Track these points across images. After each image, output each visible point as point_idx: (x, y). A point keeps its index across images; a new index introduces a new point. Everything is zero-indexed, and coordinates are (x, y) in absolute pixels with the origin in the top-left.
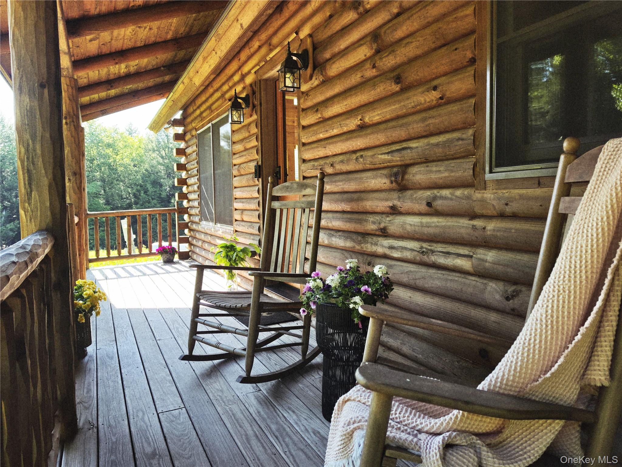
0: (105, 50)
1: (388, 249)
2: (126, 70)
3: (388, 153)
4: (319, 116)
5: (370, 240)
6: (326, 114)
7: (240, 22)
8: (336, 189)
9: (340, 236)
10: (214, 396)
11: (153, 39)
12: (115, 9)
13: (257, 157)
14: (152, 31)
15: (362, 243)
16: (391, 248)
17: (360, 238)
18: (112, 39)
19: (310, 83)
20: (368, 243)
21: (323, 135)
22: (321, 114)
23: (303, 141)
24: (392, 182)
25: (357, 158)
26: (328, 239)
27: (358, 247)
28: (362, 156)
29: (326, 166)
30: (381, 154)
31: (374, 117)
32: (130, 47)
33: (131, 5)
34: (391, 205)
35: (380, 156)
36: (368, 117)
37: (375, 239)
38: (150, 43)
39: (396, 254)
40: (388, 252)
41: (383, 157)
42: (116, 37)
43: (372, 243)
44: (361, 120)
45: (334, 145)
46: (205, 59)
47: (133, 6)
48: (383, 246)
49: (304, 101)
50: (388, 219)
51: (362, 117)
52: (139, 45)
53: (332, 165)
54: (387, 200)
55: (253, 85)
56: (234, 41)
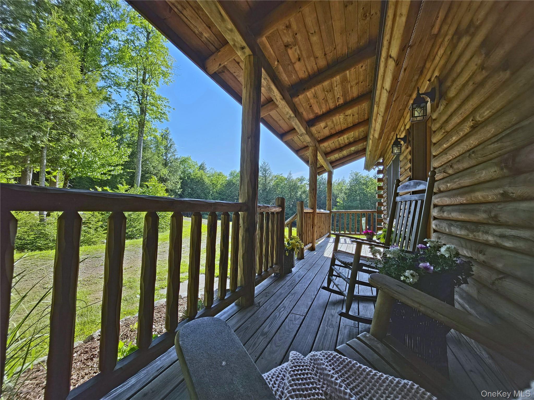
0: (333, 132)
1: (498, 238)
2: (348, 141)
3: (497, 141)
4: (443, 131)
5: (482, 228)
6: (448, 128)
7: (384, 88)
8: (455, 186)
9: (457, 225)
10: (326, 317)
11: (357, 121)
12: (330, 108)
13: (410, 173)
14: (355, 116)
15: (475, 232)
16: (502, 236)
17: (473, 227)
18: (334, 125)
19: (438, 110)
20: (479, 232)
21: (446, 144)
22: (445, 129)
23: (434, 154)
24: (502, 169)
25: (470, 155)
26: (448, 228)
27: (471, 236)
28: (473, 152)
29: (447, 168)
30: (491, 144)
31: (484, 113)
32: (346, 128)
33: (337, 105)
34: (501, 192)
35: (489, 147)
36: (478, 115)
37: (486, 227)
38: (356, 123)
39: (508, 244)
40: (499, 241)
41: (492, 146)
42: (336, 124)
43: (483, 232)
44: (472, 120)
45: (453, 149)
46: (375, 120)
47: (339, 105)
48: (494, 235)
49: (434, 125)
50: (499, 207)
51: (474, 117)
52: (350, 126)
53: (451, 166)
54: (497, 187)
55: (409, 130)
56: (385, 103)
